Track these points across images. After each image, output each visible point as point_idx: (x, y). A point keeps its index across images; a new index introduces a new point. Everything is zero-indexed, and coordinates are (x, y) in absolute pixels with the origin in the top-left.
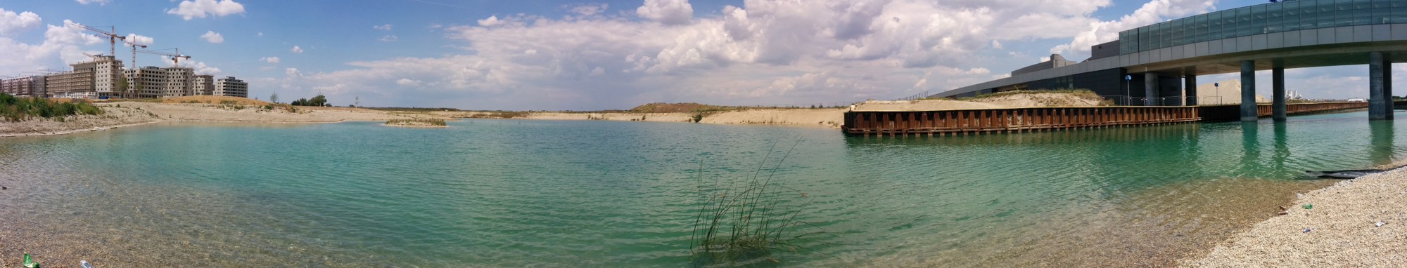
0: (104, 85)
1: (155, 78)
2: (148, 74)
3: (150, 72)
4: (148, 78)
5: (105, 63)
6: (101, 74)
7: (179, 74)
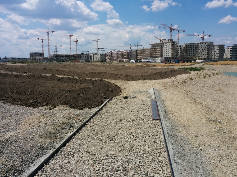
0: (168, 54)
1: (193, 49)
2: (189, 47)
3: (190, 46)
4: (189, 49)
5: (168, 43)
6: (166, 48)
7: (205, 46)
